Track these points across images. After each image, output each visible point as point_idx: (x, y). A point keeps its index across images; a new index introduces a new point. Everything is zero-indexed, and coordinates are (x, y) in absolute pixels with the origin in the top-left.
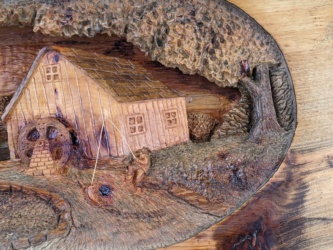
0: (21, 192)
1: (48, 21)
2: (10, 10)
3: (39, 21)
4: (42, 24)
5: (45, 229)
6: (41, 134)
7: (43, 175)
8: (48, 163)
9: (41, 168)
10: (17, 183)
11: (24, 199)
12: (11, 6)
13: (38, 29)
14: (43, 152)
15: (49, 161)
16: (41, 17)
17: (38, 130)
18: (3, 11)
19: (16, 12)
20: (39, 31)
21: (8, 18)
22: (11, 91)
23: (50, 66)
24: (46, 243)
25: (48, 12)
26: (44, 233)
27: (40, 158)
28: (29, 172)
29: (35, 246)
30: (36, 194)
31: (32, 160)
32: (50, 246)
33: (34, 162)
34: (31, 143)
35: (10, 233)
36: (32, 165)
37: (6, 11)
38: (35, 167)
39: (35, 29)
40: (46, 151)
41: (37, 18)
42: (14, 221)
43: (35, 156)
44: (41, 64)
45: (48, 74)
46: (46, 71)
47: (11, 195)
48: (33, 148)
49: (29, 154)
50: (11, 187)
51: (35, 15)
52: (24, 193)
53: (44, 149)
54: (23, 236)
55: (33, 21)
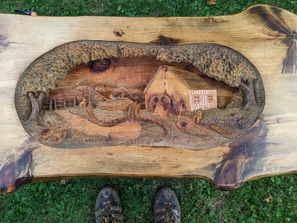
0: (151, 122)
1: (163, 55)
2: (148, 50)
3: (159, 55)
4: (160, 56)
5: (160, 137)
6: (159, 100)
7: (160, 116)
8: (161, 111)
9: (159, 113)
10: (149, 118)
11: (152, 124)
12: (149, 48)
13: (159, 58)
14: (160, 107)
15: (162, 110)
16: (160, 53)
17: (158, 98)
18: (146, 50)
19: (151, 51)
20: (159, 59)
21: (147, 53)
22: (144, 83)
23: (163, 73)
24: (161, 142)
25: (163, 51)
26: (160, 138)
27: (159, 109)
28: (154, 114)
29: (156, 143)
30: (157, 123)
31: (155, 110)
32: (162, 143)
33: (156, 110)
34: (155, 103)
35: (147, 137)
36: (155, 111)
37: (147, 50)
38: (157, 112)
39: (157, 58)
40: (161, 107)
41: (158, 54)
42: (148, 132)
43: (157, 108)
44: (160, 72)
45: (162, 76)
46: (161, 75)
47: (147, 122)
48: (156, 105)
49: (154, 107)
50: (148, 119)
51: (157, 53)
52: (153, 122)
53: (160, 106)
54: (152, 139)
55: (156, 55)
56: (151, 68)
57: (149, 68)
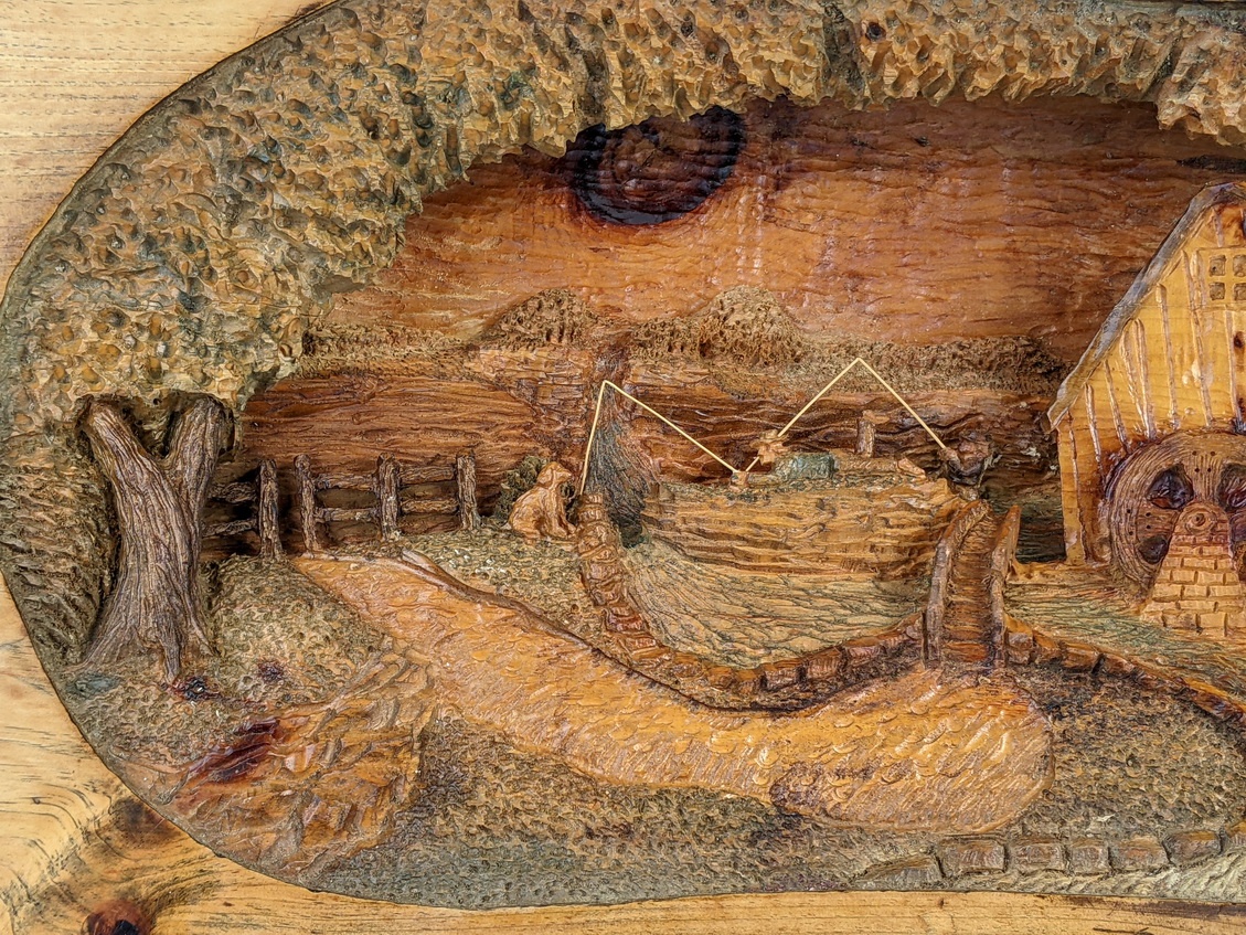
0: (1136, 681)
1: (1224, 90)
2: (1093, 40)
3: (1183, 87)
4: (1195, 98)
5: (1213, 815)
6: (1199, 489)
7: (1199, 629)
8: (1218, 591)
9: (1197, 605)
10: (1124, 654)
11: (1141, 706)
12: (1100, 28)
13: (1180, 114)
14: (1207, 550)
15: (1224, 583)
16: (1192, 72)
17: (1191, 472)
18: (1074, 40)
19: (1117, 51)
20: (1179, 125)
21: (1081, 68)
23: (1227, 253)
24: (1224, 863)
25: (1228, 58)
26: (1214, 825)
27: (1196, 570)
28: (1149, 614)
29: (1183, 869)
30: (1182, 694)
31: (1164, 574)
32: (1235, 873)
33: (1171, 581)
34: (1163, 515)
35: (1101, 812)
36: (1160, 589)
37: (1083, 43)
38: (1174, 599)
39: (1168, 115)
40: (1219, 550)
41: (1177, 76)
42: (1112, 775)
43: (1177, 561)
44: (1195, 241)
45: (1219, 279)
46: (1206, 268)
47: (1097, 684)
48: (1170, 532)
49: (1155, 550)
50: (1102, 657)
51: (1169, 68)
52: (1144, 685)
53: (1210, 542)
54: (1143, 830)
55: (1156, 83)
56: (1087, 191)
57: (1071, 193)
